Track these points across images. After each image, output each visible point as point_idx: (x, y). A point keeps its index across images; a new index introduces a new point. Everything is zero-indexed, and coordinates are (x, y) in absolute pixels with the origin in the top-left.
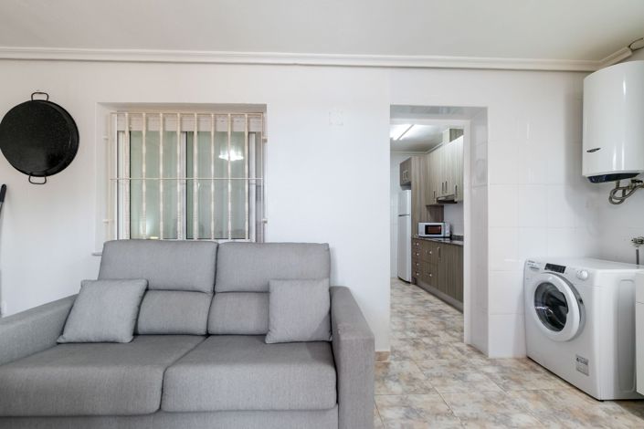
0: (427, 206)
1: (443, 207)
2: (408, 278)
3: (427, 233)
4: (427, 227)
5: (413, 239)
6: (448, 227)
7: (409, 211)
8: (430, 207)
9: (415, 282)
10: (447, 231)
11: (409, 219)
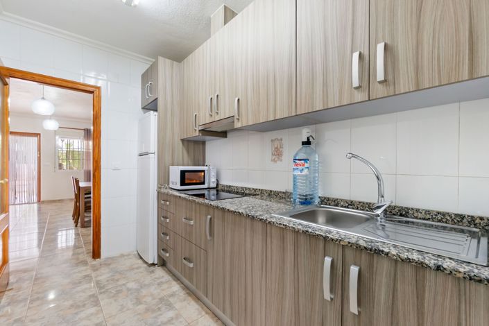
0: (183, 140)
1: (204, 143)
2: (152, 257)
3: (183, 183)
4: (183, 173)
5: (160, 195)
6: (213, 173)
7: (153, 147)
8: (186, 142)
9: (163, 263)
10: (213, 180)
11: (153, 161)
